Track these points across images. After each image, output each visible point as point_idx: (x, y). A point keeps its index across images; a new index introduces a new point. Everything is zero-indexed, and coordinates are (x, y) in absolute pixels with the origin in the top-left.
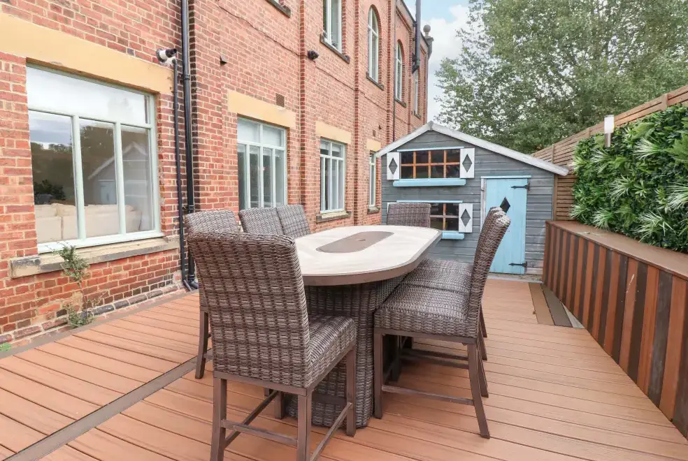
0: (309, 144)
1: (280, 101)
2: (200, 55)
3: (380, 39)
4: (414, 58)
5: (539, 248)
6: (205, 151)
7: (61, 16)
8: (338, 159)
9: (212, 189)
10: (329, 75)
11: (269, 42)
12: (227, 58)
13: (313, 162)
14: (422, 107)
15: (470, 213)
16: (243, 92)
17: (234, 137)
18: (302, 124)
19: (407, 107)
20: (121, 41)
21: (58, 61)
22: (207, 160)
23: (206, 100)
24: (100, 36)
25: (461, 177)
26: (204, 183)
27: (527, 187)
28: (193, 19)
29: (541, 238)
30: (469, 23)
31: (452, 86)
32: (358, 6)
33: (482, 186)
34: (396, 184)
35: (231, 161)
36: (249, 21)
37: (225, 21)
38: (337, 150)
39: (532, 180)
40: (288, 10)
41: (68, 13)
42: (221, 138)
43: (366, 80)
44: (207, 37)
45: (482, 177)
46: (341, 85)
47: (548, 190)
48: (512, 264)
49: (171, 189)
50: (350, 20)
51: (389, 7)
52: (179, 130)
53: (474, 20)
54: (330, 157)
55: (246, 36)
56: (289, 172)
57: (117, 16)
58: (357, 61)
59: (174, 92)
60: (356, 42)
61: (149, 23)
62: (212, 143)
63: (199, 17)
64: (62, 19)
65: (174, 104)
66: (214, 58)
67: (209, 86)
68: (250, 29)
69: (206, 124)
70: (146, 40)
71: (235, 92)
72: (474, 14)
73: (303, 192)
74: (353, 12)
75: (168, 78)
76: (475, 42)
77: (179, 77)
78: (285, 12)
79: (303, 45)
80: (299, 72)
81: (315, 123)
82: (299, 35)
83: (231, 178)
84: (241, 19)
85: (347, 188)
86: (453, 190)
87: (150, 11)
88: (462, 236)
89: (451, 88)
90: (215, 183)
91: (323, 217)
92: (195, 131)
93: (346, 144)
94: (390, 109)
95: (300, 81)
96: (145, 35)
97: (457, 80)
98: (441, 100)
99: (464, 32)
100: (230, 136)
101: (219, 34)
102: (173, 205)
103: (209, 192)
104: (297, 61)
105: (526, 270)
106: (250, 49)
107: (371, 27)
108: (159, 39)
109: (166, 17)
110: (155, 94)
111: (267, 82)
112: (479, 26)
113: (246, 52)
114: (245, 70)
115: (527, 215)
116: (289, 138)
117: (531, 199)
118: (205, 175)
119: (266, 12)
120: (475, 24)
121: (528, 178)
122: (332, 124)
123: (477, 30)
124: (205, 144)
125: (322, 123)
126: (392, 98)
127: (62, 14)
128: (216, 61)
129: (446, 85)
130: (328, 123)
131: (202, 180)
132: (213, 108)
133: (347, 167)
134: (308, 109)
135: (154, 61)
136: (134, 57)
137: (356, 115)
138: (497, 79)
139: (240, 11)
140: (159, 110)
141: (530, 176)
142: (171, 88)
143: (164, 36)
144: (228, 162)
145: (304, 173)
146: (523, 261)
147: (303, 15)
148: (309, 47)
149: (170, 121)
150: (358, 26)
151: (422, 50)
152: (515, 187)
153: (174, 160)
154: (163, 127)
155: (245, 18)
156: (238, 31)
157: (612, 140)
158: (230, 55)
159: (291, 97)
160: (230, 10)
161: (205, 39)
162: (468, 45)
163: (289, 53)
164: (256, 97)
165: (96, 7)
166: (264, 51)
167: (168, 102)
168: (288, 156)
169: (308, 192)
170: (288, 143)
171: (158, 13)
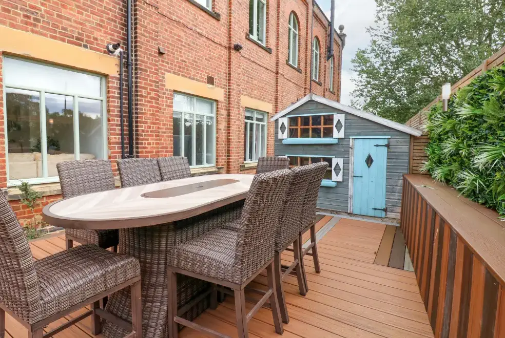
0: (234, 112)
1: (210, 81)
2: (141, 48)
3: (299, 36)
4: (329, 49)
5: (397, 196)
6: (144, 116)
7: (31, 21)
8: (261, 123)
9: (149, 144)
10: (253, 62)
11: (202, 39)
12: (165, 50)
13: (238, 125)
14: (336, 85)
15: (341, 166)
16: (179, 75)
17: (171, 107)
18: (229, 98)
19: (323, 85)
20: (77, 39)
21: (28, 54)
22: (146, 123)
23: (146, 80)
24: (62, 35)
25: (334, 137)
26: (143, 139)
27: (388, 146)
28: (137, 22)
29: (399, 188)
30: (376, 22)
31: (363, 70)
32: (279, 12)
33: (351, 144)
34: (284, 142)
35: (167, 124)
36: (185, 23)
37: (164, 24)
38: (260, 117)
39: (391, 140)
40: (219, 15)
41: (36, 20)
42: (157, 107)
43: (286, 66)
44: (147, 35)
45: (350, 137)
46: (264, 69)
47: (405, 148)
48: (375, 209)
49: (117, 143)
50: (273, 21)
51: (308, 12)
52: (124, 101)
53: (380, 19)
54: (254, 122)
55: (182, 34)
56: (217, 133)
57: (76, 22)
58: (278, 51)
59: (120, 75)
60: (278, 38)
61: (101, 26)
62: (150, 110)
63: (141, 21)
64: (31, 24)
65: (120, 83)
66: (153, 49)
67: (148, 70)
68: (186, 29)
69: (146, 97)
70: (99, 38)
71: (172, 75)
72: (380, 15)
73: (229, 147)
74: (275, 16)
75: (116, 65)
76: (381, 36)
77: (124, 63)
78: (216, 17)
79: (230, 40)
80: (227, 60)
81: (239, 97)
82: (228, 33)
83: (167, 136)
84: (178, 23)
85: (268, 145)
86: (328, 147)
87: (103, 17)
88: (334, 184)
89: (362, 71)
90: (152, 139)
91: (246, 166)
92: (136, 102)
93: (268, 113)
94: (307, 87)
95: (228, 66)
96: (97, 34)
97: (368, 65)
98: (355, 81)
99: (372, 29)
100: (167, 106)
101: (158, 33)
102: (117, 155)
103: (147, 146)
104: (225, 52)
105: (386, 214)
106: (185, 43)
107: (291, 27)
108: (109, 37)
109: (115, 22)
110: (106, 76)
111: (199, 67)
112: (384, 24)
113: (182, 45)
114: (180, 58)
115: (387, 168)
116: (217, 108)
117: (391, 156)
118: (144, 134)
119: (200, 17)
120: (381, 23)
121: (388, 138)
122: (255, 98)
123: (382, 26)
124: (143, 111)
125: (247, 97)
126: (308, 79)
127: (32, 21)
128: (155, 52)
129: (359, 69)
130: (252, 97)
131: (141, 137)
132: (151, 85)
133: (268, 130)
134: (234, 86)
135: (105, 52)
136: (89, 50)
137: (277, 91)
138: (398, 63)
139: (177, 16)
140: (108, 87)
141: (390, 137)
142: (118, 72)
143: (113, 35)
144: (164, 125)
145: (229, 133)
146: (384, 207)
147: (230, 19)
148: (235, 42)
149: (116, 95)
150: (279, 26)
151: (337, 43)
152: (377, 146)
153: (119, 123)
154: (110, 99)
155: (181, 21)
156: (175, 31)
157: (448, 105)
158: (168, 47)
159: (220, 77)
160: (169, 15)
161: (146, 37)
162: (375, 38)
163: (218, 46)
164: (190, 78)
165: (58, 16)
166: (197, 45)
167: (116, 81)
168: (217, 121)
169: (233, 148)
170: (217, 111)
171: (109, 19)
